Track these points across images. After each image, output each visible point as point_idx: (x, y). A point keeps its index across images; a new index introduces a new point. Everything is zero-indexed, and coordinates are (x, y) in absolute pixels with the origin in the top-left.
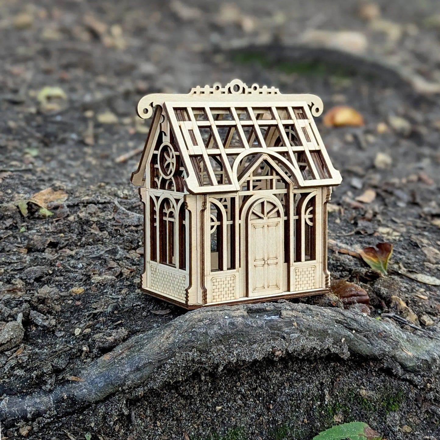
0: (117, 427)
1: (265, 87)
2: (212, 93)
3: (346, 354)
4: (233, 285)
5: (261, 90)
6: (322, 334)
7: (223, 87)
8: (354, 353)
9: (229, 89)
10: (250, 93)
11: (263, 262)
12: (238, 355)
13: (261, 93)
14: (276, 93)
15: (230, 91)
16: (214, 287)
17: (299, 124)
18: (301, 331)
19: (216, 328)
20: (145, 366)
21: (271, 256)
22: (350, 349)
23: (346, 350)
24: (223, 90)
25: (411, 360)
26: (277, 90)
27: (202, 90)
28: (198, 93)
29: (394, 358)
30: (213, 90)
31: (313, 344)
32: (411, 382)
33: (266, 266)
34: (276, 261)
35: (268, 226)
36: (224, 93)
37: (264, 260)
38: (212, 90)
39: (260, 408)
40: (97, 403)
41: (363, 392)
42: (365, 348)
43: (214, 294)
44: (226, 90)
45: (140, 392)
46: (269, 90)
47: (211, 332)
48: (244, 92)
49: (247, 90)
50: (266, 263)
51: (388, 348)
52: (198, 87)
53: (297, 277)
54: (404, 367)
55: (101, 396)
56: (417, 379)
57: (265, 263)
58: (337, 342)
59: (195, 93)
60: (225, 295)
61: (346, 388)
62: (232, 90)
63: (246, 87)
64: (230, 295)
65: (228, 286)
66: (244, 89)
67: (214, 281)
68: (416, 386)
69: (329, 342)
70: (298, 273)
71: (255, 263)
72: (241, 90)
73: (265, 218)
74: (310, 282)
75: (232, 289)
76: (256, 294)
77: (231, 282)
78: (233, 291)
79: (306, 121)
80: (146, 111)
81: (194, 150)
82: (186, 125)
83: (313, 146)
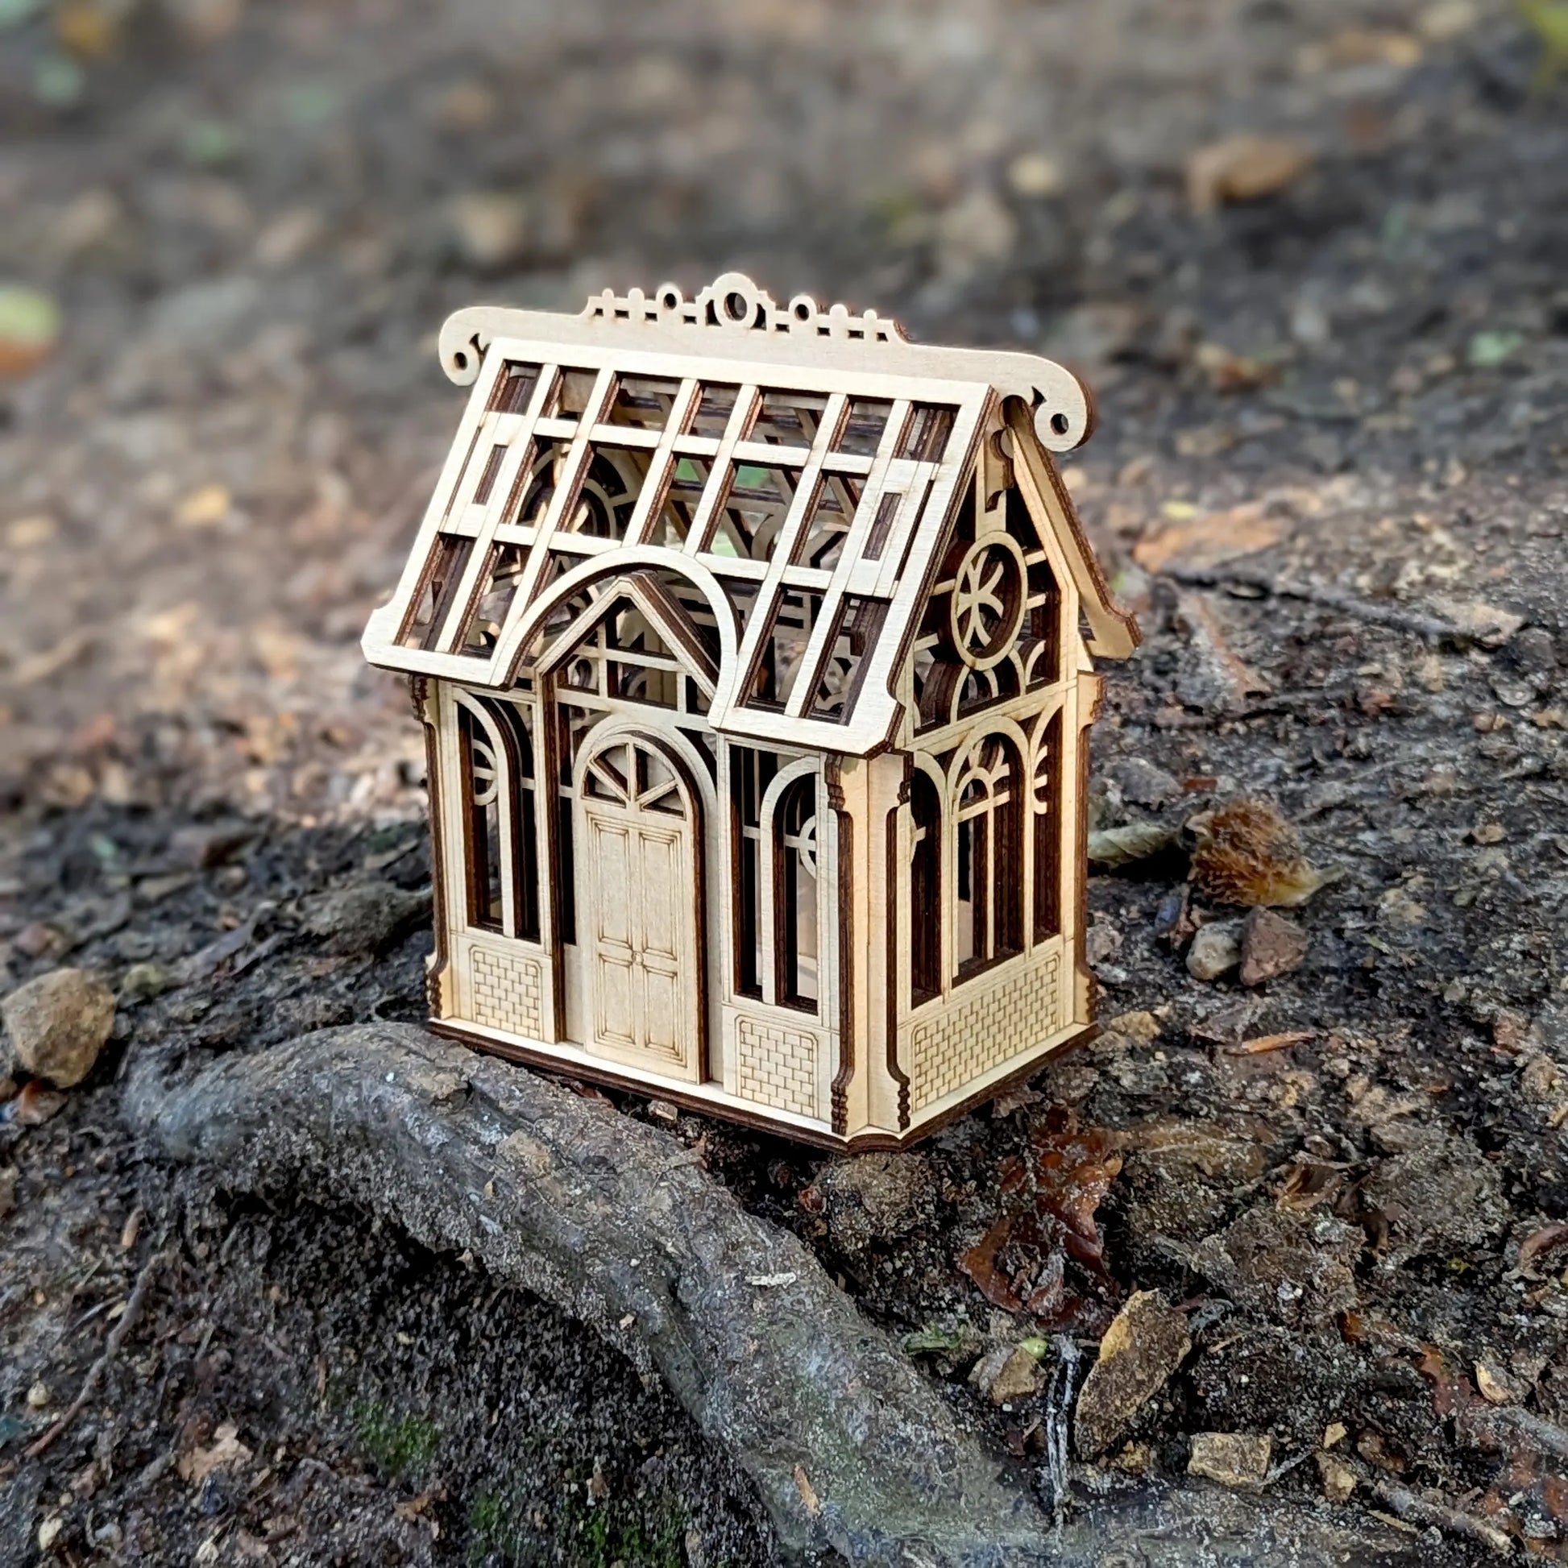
1: (839, 309)
2: (651, 316)
3: (648, 1380)
7: (690, 299)
8: (666, 1387)
9: (710, 308)
10: (782, 328)
11: (627, 954)
13: (824, 331)
14: (882, 337)
15: (712, 319)
17: (885, 478)
21: (654, 943)
22: (656, 1367)
23: (641, 1357)
25: (800, 1524)
26: (888, 326)
27: (622, 304)
28: (609, 313)
29: (752, 1483)
30: (656, 305)
31: (548, 1284)
34: (670, 965)
36: (690, 319)
37: (631, 948)
38: (651, 307)
43: (480, 999)
47: (339, 1103)
48: (760, 322)
50: (638, 958)
52: (608, 292)
57: (633, 957)
59: (599, 312)
60: (511, 1016)
64: (526, 1021)
65: (517, 987)
66: (762, 311)
67: (479, 957)
71: (600, 946)
72: (751, 316)
73: (632, 805)
74: (796, 1086)
75: (530, 1002)
76: (607, 1052)
77: (529, 980)
78: (533, 1013)
79: (925, 471)
80: (461, 360)
81: (464, 519)
82: (500, 427)
83: (875, 578)
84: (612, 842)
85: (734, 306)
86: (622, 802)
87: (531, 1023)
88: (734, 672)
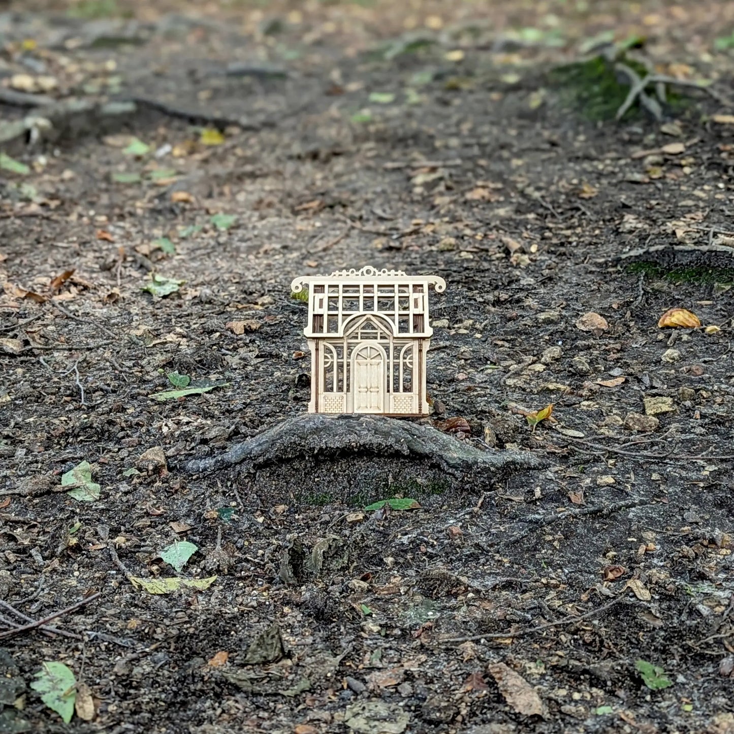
0: (247, 481)
1: (393, 271)
2: (347, 275)
3: (406, 452)
4: (341, 403)
5: (389, 273)
6: (386, 435)
7: (358, 271)
8: (412, 451)
10: (380, 275)
11: (366, 390)
12: (326, 443)
13: (389, 275)
14: (403, 275)
15: (362, 274)
16: (326, 403)
17: (413, 296)
18: (369, 431)
19: (311, 423)
20: (264, 443)
21: (373, 386)
22: (409, 448)
23: (405, 447)
24: (357, 273)
25: (455, 459)
26: (403, 273)
27: (341, 273)
28: (336, 275)
29: (441, 457)
30: (349, 273)
31: (379, 440)
32: (453, 475)
33: (369, 392)
34: (377, 390)
35: (370, 364)
36: (357, 275)
37: (367, 388)
39: (345, 483)
40: (236, 464)
41: (419, 480)
42: (419, 448)
43: (326, 407)
44: (359, 273)
45: (261, 460)
46: (397, 273)
47: (308, 426)
48: (374, 275)
49: (377, 273)
51: (436, 449)
52: (338, 272)
53: (396, 403)
54: (448, 464)
55: (238, 460)
56: (458, 473)
57: (368, 390)
58: (398, 441)
59: (334, 275)
60: (334, 409)
61: (408, 477)
62: (365, 273)
63: (377, 271)
66: (374, 272)
68: (457, 479)
69: (391, 441)
70: (396, 400)
71: (359, 390)
72: (372, 273)
73: (369, 359)
76: (360, 411)
77: (340, 400)
78: (341, 407)
79: (421, 294)
80: (297, 287)
81: (318, 311)
82: (319, 296)
83: (419, 311)
84: (363, 367)
85: (368, 272)
86: (366, 359)
87: (340, 410)
88: (395, 328)
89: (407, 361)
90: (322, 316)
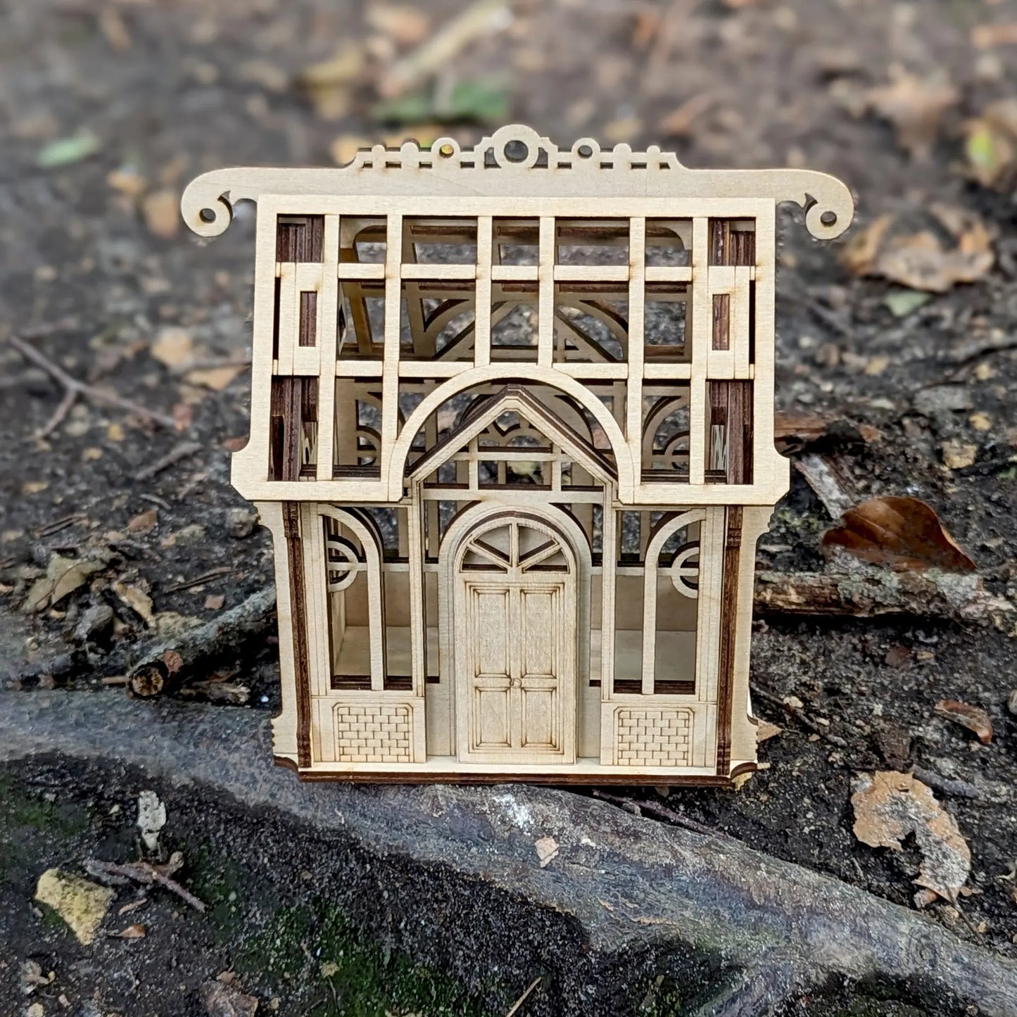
1: (623, 148)
2: (427, 165)
4: (404, 727)
5: (607, 157)
7: (468, 148)
9: (489, 154)
10: (561, 166)
11: (506, 682)
13: (605, 166)
14: (664, 166)
15: (490, 163)
16: (344, 727)
17: (711, 282)
21: (533, 669)
24: (467, 157)
26: (670, 157)
27: (393, 157)
28: (378, 165)
30: (431, 155)
33: (516, 693)
34: (550, 683)
35: (522, 591)
36: (467, 165)
37: (509, 677)
38: (425, 157)
43: (343, 743)
44: (477, 156)
46: (639, 157)
48: (542, 163)
49: (555, 156)
50: (516, 684)
52: (378, 149)
53: (624, 731)
57: (511, 683)
59: (368, 165)
60: (378, 750)
62: (499, 156)
63: (552, 149)
64: (395, 751)
65: (386, 726)
66: (543, 154)
67: (344, 711)
70: (627, 722)
71: (477, 681)
72: (532, 157)
73: (513, 571)
74: (672, 747)
75: (401, 736)
76: (482, 758)
77: (400, 719)
78: (405, 743)
79: (743, 274)
80: (207, 216)
81: (296, 361)
82: (300, 275)
83: (731, 364)
84: (491, 601)
85: (516, 151)
86: (505, 570)
87: (402, 751)
88: (629, 456)
89: (676, 571)
90: (309, 382)
